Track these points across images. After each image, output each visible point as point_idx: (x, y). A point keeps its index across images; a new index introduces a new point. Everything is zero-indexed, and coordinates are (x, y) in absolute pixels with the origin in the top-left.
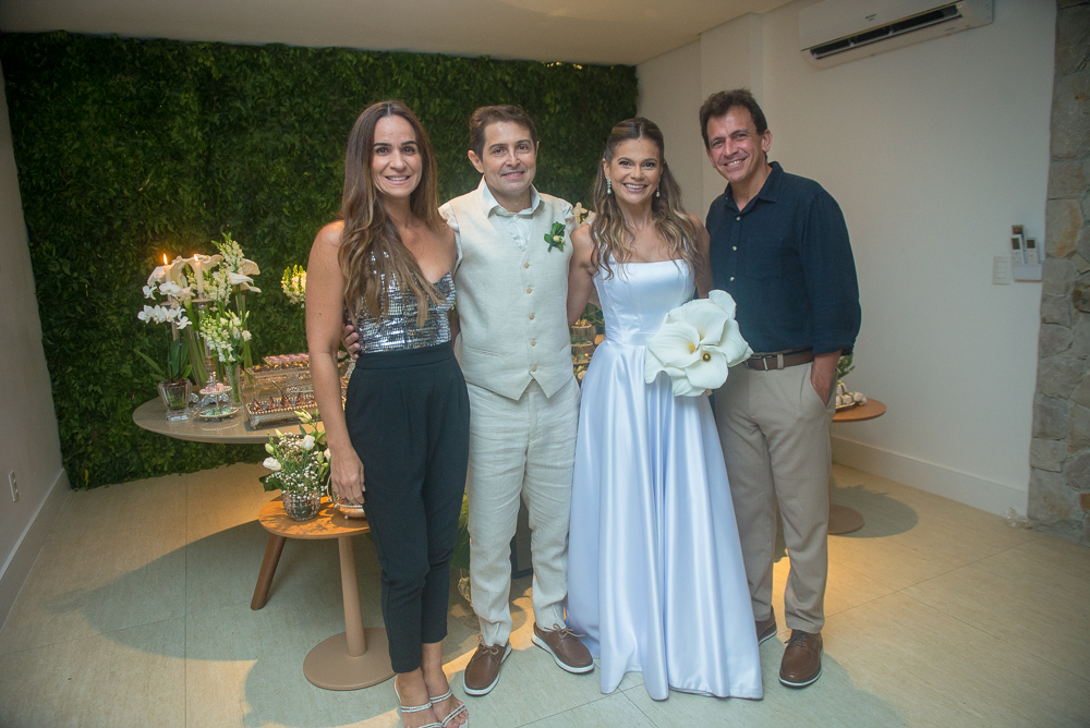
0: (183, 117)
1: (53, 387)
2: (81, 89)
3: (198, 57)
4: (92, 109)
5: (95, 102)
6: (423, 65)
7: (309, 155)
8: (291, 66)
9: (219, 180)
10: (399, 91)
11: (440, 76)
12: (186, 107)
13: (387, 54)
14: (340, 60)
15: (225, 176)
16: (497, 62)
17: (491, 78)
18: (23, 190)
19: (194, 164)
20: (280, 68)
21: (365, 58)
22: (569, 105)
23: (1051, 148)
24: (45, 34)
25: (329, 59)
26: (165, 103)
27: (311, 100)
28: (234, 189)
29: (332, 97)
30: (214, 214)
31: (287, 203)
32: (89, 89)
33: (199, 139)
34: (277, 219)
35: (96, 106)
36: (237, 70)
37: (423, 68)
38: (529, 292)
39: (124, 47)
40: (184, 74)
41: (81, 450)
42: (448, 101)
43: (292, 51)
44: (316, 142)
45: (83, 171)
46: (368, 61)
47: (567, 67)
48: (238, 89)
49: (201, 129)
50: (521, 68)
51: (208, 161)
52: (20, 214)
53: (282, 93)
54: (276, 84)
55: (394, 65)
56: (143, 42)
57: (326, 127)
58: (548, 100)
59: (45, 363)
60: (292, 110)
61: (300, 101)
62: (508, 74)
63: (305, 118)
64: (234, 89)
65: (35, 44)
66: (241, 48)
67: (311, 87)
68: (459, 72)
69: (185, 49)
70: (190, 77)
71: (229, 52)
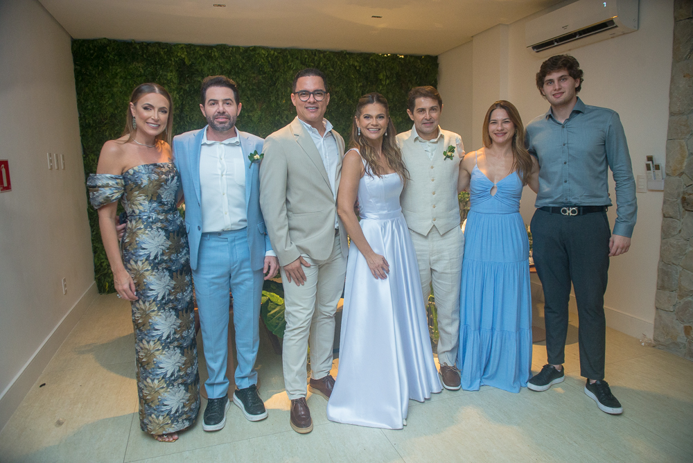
0: (169, 86)
1: (92, 235)
2: (114, 71)
3: (178, 52)
4: (120, 81)
5: (121, 77)
8: (230, 57)
10: (291, 72)
12: (171, 81)
13: (285, 50)
14: (258, 53)
15: (190, 119)
16: (351, 54)
17: (347, 64)
18: (81, 126)
20: (223, 58)
21: (272, 52)
22: (395, 79)
23: (669, 108)
24: (96, 40)
25: (252, 53)
26: (159, 79)
27: (241, 76)
29: (253, 75)
32: (119, 70)
33: (177, 98)
35: (122, 80)
36: (200, 60)
37: (306, 58)
38: (433, 180)
39: (138, 47)
40: (170, 62)
41: (106, 271)
43: (231, 49)
45: (113, 116)
46: (274, 54)
47: (394, 57)
48: (200, 70)
49: (178, 93)
50: (366, 57)
51: (182, 111)
52: (79, 138)
54: (221, 67)
55: (289, 57)
56: (149, 44)
57: (249, 92)
58: (381, 76)
59: (88, 222)
62: (357, 61)
64: (197, 70)
65: (91, 46)
66: (202, 47)
67: (241, 69)
68: (328, 60)
69: (171, 48)
70: (173, 63)
71: (195, 49)
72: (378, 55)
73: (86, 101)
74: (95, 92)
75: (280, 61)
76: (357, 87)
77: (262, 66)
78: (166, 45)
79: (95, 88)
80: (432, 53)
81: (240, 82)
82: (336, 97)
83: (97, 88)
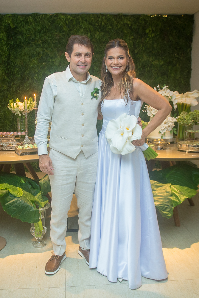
3: (6, 20)
6: (92, 19)
7: (45, 56)
8: (40, 21)
9: (12, 66)
10: (82, 30)
11: (100, 23)
12: (2, 39)
14: (59, 18)
15: (14, 63)
16: (126, 16)
17: (122, 23)
19: (4, 60)
20: (37, 23)
21: (69, 17)
25: (55, 18)
27: (47, 34)
28: (17, 69)
29: (56, 33)
30: (9, 79)
31: (36, 75)
33: (6, 50)
34: (32, 81)
36: (20, 24)
37: (93, 20)
38: (83, 115)
42: (103, 33)
43: (41, 16)
44: (48, 51)
46: (70, 18)
47: (159, 18)
48: (21, 31)
49: (7, 47)
50: (136, 18)
51: (9, 59)
53: (36, 32)
54: (34, 29)
55: (80, 19)
57: (53, 45)
58: (147, 31)
60: (40, 39)
61: (43, 35)
62: (130, 21)
63: (45, 42)
64: (19, 31)
66: (22, 15)
67: (48, 29)
68: (108, 21)
69: (2, 17)
70: (3, 27)
71: (18, 17)
72: (147, 16)
75: (74, 23)
76: (129, 39)
77: (61, 27)
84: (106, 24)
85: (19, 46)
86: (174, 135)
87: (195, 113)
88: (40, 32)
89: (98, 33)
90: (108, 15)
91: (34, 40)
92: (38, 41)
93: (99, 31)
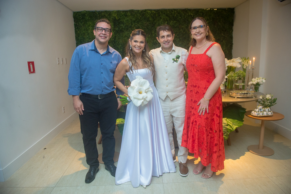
3: (113, 14)
5: (91, 26)
8: (135, 15)
9: (117, 44)
10: (162, 20)
11: (173, 15)
14: (147, 13)
15: (118, 43)
16: (190, 10)
17: (187, 15)
19: (112, 40)
22: (211, 21)
24: (82, 12)
25: (144, 13)
27: (139, 23)
28: (120, 46)
29: (145, 22)
32: (90, 23)
35: (92, 27)
36: (122, 17)
37: (168, 13)
38: (166, 73)
42: (175, 22)
43: (135, 11)
46: (154, 12)
47: (212, 10)
50: (197, 11)
51: (115, 39)
54: (131, 20)
55: (161, 13)
56: (102, 12)
61: (136, 23)
62: (192, 13)
64: (121, 22)
65: (80, 14)
66: (123, 11)
67: (140, 20)
68: (178, 13)
69: (111, 13)
70: (111, 19)
71: (120, 13)
72: (203, 10)
73: (79, 36)
74: (82, 33)
75: (157, 15)
77: (148, 18)
78: (109, 11)
79: (82, 31)
80: (231, 6)
81: (139, 26)
82: (182, 31)
83: (83, 31)
84: (177, 16)
85: (122, 31)
86: (226, 86)
87: (240, 72)
88: (135, 22)
89: (172, 21)
90: (179, 10)
91: (131, 27)
92: (133, 27)
93: (172, 20)
